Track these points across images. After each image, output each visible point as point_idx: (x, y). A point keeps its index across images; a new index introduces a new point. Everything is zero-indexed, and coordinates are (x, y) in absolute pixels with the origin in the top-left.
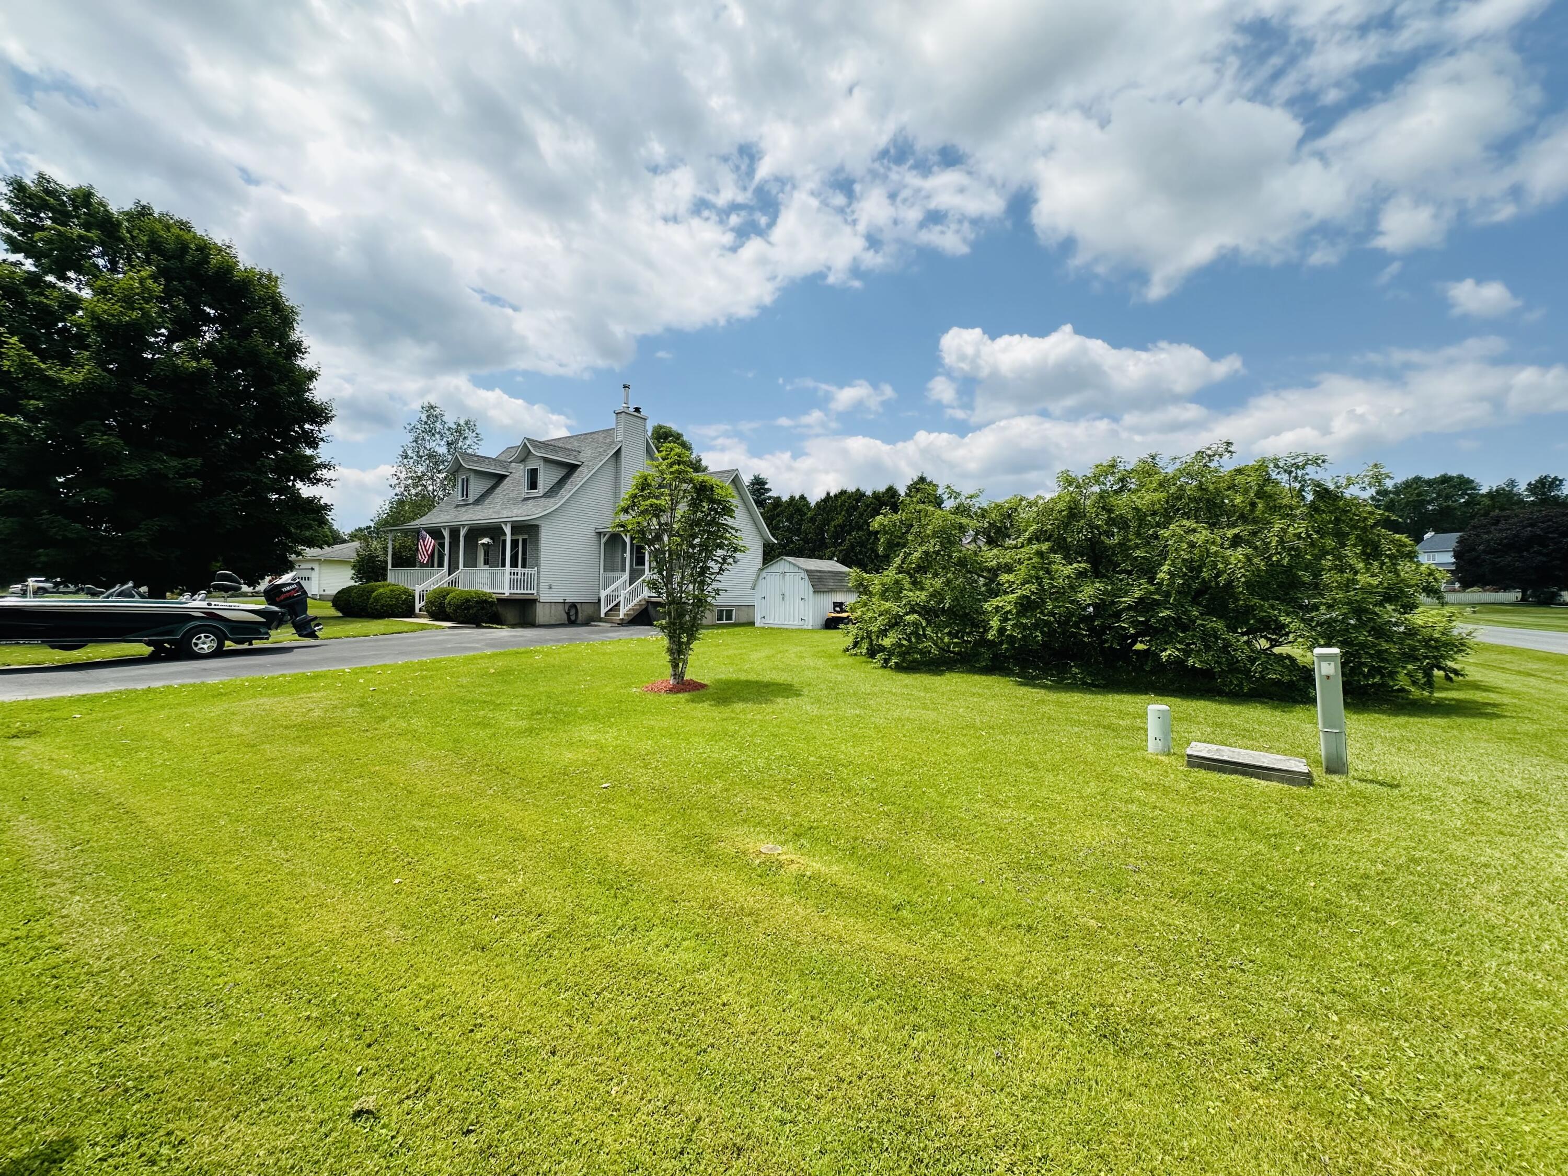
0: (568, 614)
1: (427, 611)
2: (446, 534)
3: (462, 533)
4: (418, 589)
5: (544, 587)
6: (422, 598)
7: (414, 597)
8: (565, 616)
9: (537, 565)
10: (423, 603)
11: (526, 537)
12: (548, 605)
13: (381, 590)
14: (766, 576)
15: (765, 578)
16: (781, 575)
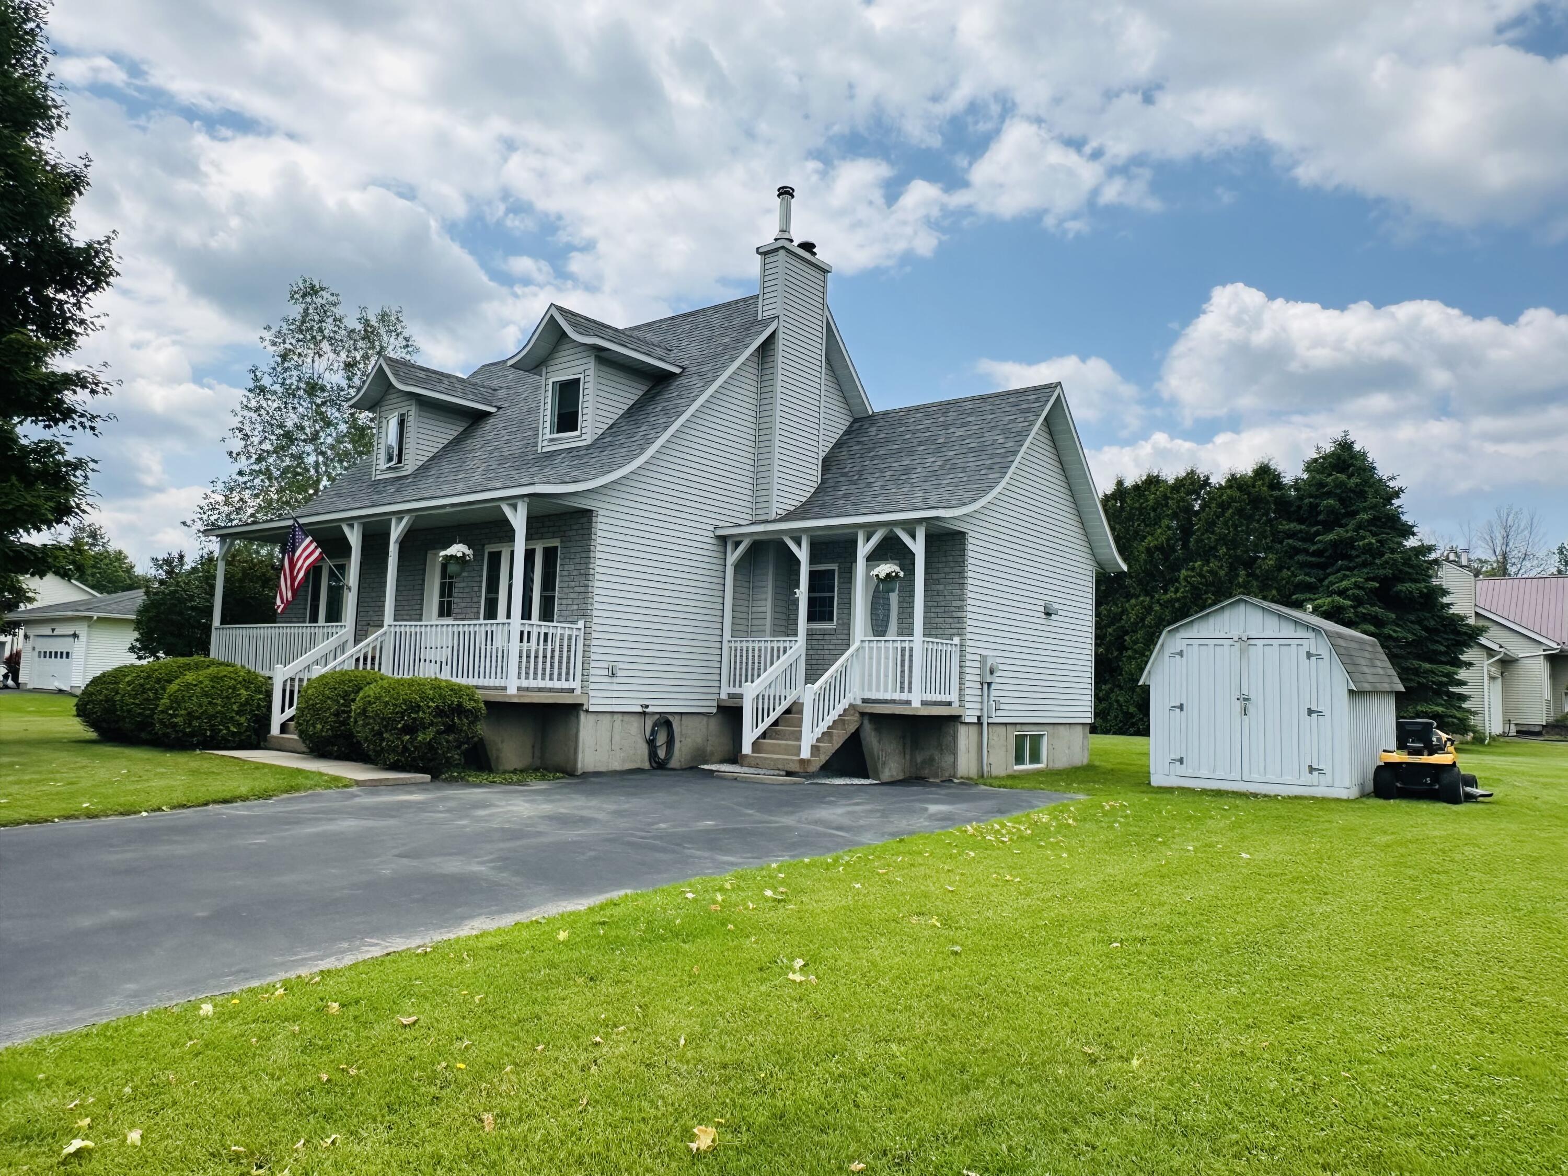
0: (651, 743)
1: (301, 733)
2: (354, 537)
3: (396, 532)
4: (280, 674)
5: (598, 671)
6: (288, 699)
7: (269, 695)
8: (644, 750)
9: (585, 614)
10: (290, 712)
11: (555, 543)
12: (606, 719)
13: (190, 677)
14: (1184, 648)
15: (1181, 654)
16: (1237, 645)
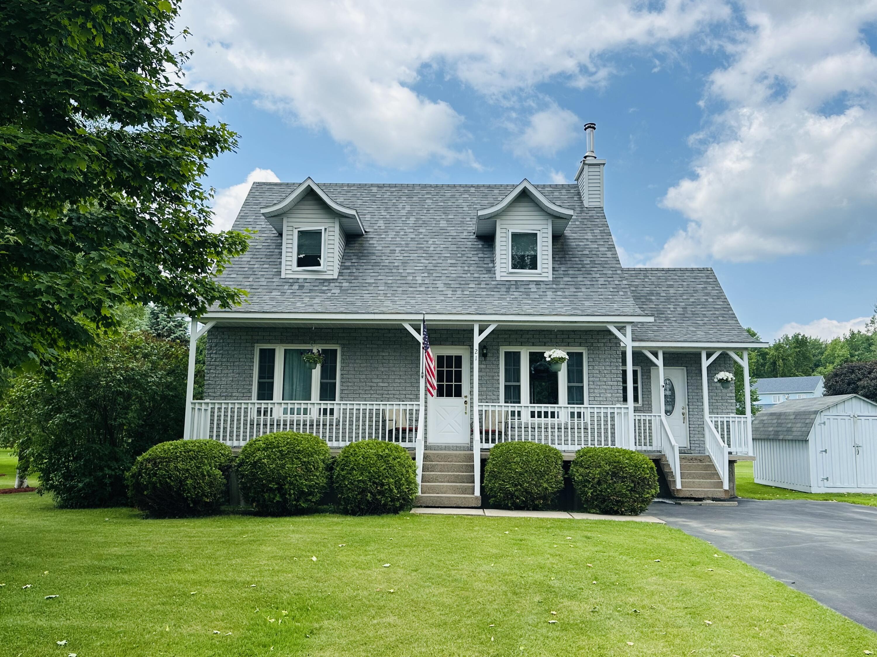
11: (581, 350)
14: (826, 420)
15: (824, 423)
16: (852, 419)
